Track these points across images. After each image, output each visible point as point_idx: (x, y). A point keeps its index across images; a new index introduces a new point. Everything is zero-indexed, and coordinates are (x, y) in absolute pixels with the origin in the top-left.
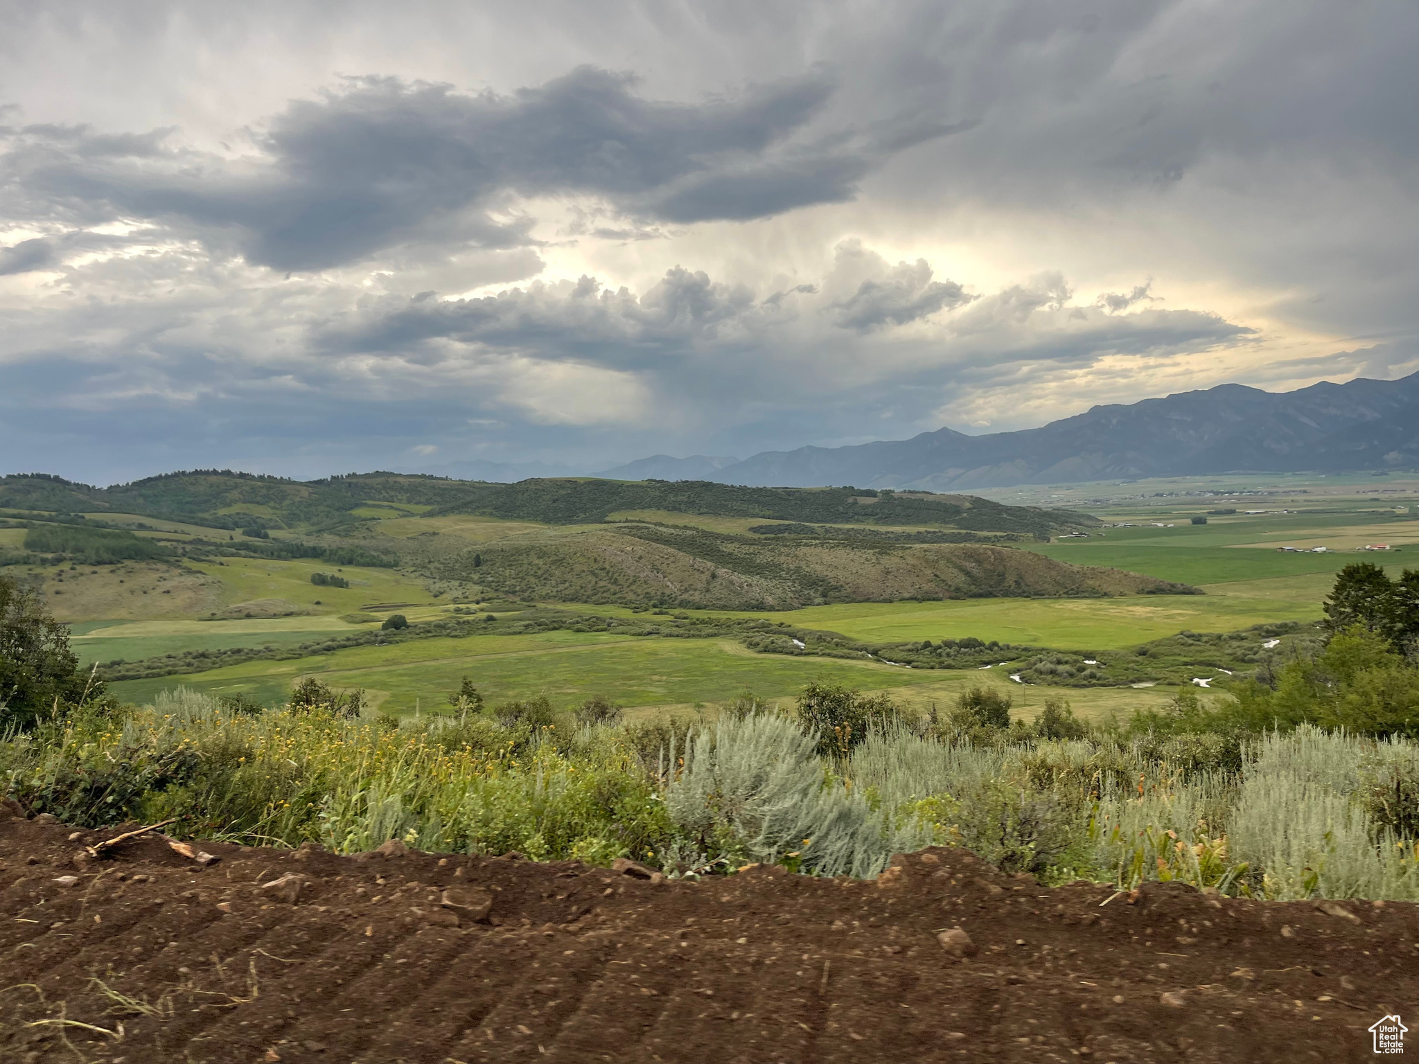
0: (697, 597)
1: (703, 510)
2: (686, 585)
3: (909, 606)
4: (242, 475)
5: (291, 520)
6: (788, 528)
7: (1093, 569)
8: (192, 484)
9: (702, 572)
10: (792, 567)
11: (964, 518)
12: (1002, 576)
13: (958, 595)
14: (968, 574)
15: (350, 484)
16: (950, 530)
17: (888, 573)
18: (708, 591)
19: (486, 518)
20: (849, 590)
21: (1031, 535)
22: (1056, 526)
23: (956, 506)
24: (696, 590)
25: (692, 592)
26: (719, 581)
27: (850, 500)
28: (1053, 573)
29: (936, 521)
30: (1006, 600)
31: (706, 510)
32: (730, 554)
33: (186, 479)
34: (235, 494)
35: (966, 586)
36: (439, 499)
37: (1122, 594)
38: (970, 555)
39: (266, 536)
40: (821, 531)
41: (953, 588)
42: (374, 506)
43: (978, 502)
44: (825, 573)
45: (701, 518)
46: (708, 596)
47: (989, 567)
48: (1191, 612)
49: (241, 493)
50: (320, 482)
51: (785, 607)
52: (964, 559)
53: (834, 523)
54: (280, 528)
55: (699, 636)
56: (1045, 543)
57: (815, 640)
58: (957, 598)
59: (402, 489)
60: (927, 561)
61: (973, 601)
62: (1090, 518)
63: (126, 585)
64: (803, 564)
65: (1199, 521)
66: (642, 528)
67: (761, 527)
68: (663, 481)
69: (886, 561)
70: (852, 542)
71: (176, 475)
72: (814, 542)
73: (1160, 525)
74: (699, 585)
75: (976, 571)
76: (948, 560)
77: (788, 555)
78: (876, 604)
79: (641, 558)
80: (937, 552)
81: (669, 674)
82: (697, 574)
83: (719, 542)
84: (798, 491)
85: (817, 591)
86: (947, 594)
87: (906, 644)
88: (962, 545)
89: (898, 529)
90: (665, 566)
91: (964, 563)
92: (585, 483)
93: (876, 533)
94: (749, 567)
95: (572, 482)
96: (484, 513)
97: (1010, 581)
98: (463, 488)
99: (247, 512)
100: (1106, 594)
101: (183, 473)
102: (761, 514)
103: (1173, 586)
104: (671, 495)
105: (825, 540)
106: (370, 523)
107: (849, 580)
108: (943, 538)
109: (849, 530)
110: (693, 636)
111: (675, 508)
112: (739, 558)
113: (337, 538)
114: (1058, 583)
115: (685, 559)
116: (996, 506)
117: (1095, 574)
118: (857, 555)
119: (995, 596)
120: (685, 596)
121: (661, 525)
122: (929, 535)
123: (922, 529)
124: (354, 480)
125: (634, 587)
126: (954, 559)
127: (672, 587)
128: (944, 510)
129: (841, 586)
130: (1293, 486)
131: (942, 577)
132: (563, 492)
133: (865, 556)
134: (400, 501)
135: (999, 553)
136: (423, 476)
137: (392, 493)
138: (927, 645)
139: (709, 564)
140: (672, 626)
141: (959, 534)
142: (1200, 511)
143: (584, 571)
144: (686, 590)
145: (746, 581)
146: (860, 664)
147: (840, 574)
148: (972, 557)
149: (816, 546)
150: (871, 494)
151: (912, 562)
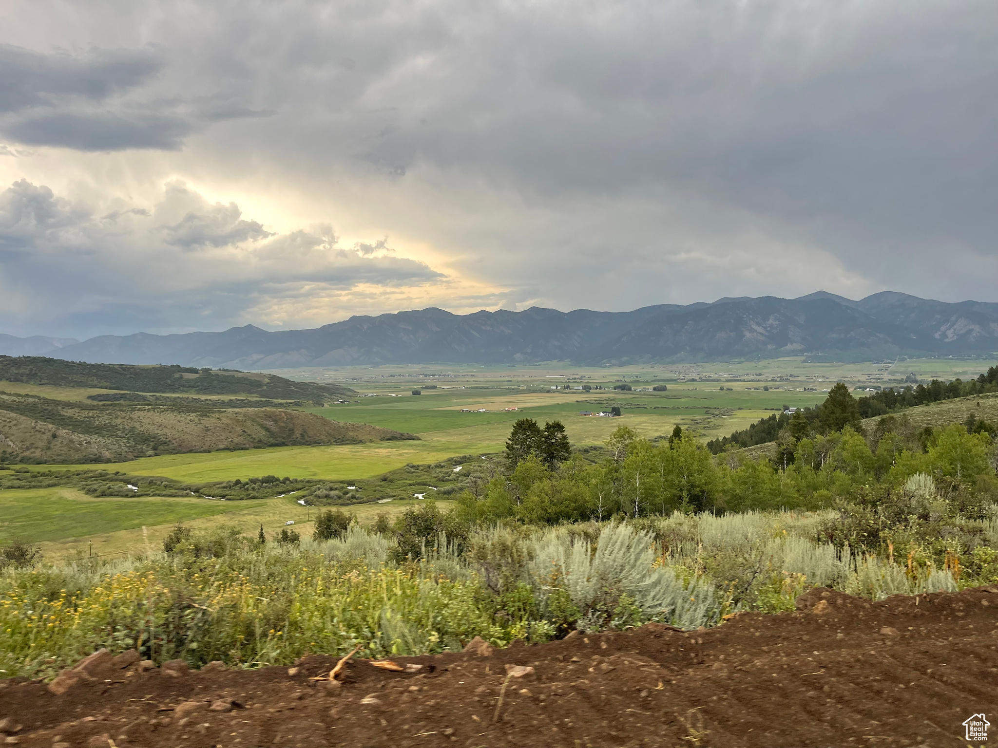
0: (38, 454)
1: (43, 381)
2: (27, 444)
3: (223, 454)
6: (123, 396)
7: (353, 425)
9: (44, 433)
10: (127, 427)
11: (264, 390)
12: (292, 431)
13: (260, 445)
14: (267, 429)
16: (253, 398)
17: (208, 430)
18: (49, 448)
20: (176, 444)
21: (311, 402)
22: (328, 396)
23: (259, 381)
24: (37, 448)
25: (33, 450)
26: (60, 440)
27: (177, 375)
28: (327, 428)
29: (244, 391)
30: (294, 447)
31: (47, 381)
32: (71, 418)
35: (266, 439)
37: (371, 441)
38: (268, 416)
40: (151, 399)
41: (256, 441)
43: (274, 378)
44: (156, 432)
45: (42, 388)
46: (49, 453)
47: (283, 425)
48: (413, 451)
51: (120, 458)
52: (265, 420)
53: (163, 392)
55: (40, 487)
56: (321, 408)
57: (147, 484)
58: (259, 447)
60: (237, 421)
61: (271, 449)
62: (350, 390)
64: (137, 425)
65: (416, 393)
67: (99, 395)
69: (206, 422)
70: (179, 407)
72: (147, 407)
73: (393, 395)
74: (40, 444)
75: (273, 428)
76: (254, 420)
77: (124, 418)
78: (197, 454)
80: (245, 414)
81: (11, 521)
82: (38, 435)
83: (60, 408)
84: (133, 367)
85: (148, 445)
86: (252, 445)
87: (222, 483)
88: (264, 409)
89: (214, 397)
90: (7, 428)
91: (265, 422)
93: (198, 400)
94: (88, 428)
97: (297, 434)
100: (361, 441)
102: (100, 385)
103: (402, 435)
104: (12, 368)
105: (155, 405)
107: (176, 436)
108: (248, 404)
109: (175, 398)
110: (34, 487)
111: (17, 379)
112: (79, 421)
114: (330, 435)
115: (27, 422)
116: (287, 381)
117: (354, 428)
118: (182, 417)
119: (287, 445)
120: (27, 453)
122: (238, 402)
123: (233, 398)
126: (258, 419)
127: (13, 446)
128: (249, 384)
129: (170, 441)
130: (468, 372)
131: (249, 432)
133: (189, 418)
135: (290, 414)
138: (238, 482)
139: (50, 426)
140: (13, 479)
141: (261, 401)
142: (416, 387)
144: (28, 449)
145: (85, 440)
146: (185, 500)
147: (169, 432)
148: (270, 417)
149: (149, 410)
150: (193, 371)
151: (226, 422)
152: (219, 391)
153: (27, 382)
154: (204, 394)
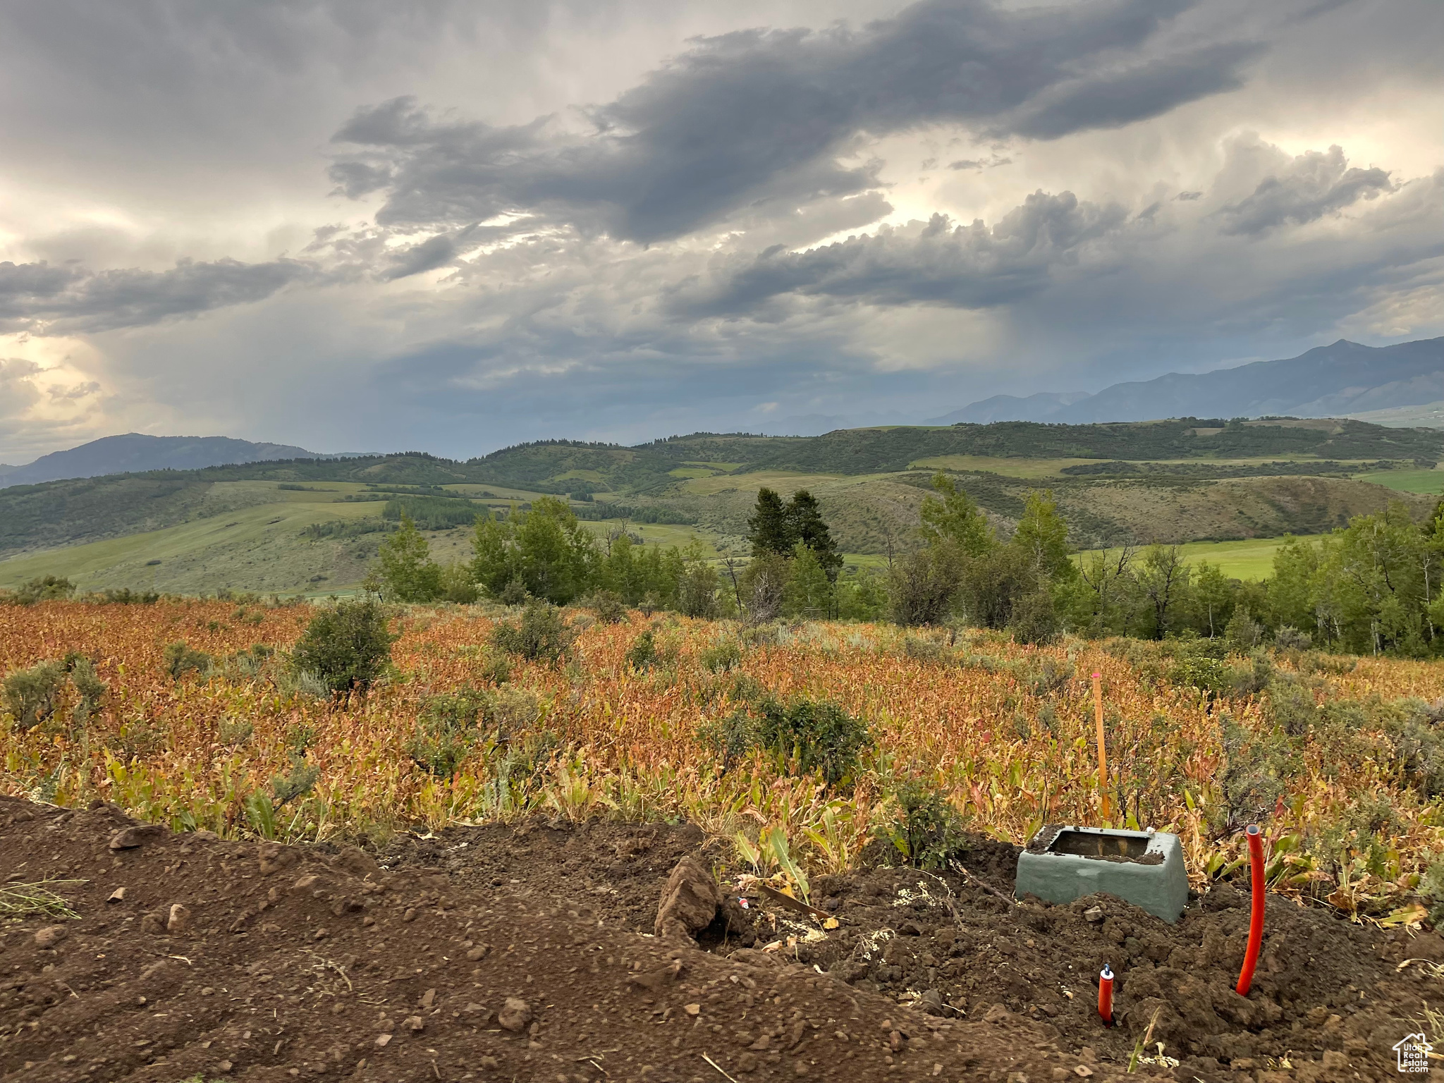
3: (1199, 546)
4: (576, 444)
5: (616, 484)
6: (1105, 467)
8: (534, 454)
10: (1077, 509)
11: (1327, 445)
12: (1323, 510)
13: (1264, 532)
14: (1280, 509)
15: (671, 447)
16: (1305, 459)
17: (1184, 512)
19: (789, 473)
20: (1136, 532)
21: (1412, 461)
23: (1321, 432)
27: (1188, 433)
31: (1014, 453)
32: (1013, 498)
33: (529, 449)
34: (569, 462)
35: (1277, 523)
36: (751, 456)
38: (1283, 488)
39: (591, 499)
41: (1259, 526)
42: (690, 466)
44: (1112, 515)
45: (1001, 462)
47: (1307, 501)
49: (574, 460)
50: (644, 447)
52: (1279, 494)
53: (1167, 458)
54: (605, 491)
56: (1428, 470)
58: (1264, 537)
59: (718, 449)
60: (1233, 497)
63: (457, 547)
64: (1090, 507)
66: (924, 476)
67: (1075, 468)
68: (973, 424)
69: (1185, 499)
70: (1153, 480)
71: (521, 446)
72: (1108, 481)
75: (1291, 507)
76: (1259, 495)
77: (1075, 497)
79: (912, 506)
80: (1247, 485)
83: (1003, 486)
84: (1126, 426)
86: (1252, 533)
88: (1276, 477)
89: (1240, 462)
91: (1277, 497)
92: (889, 432)
93: (1211, 468)
95: (875, 432)
96: (787, 468)
97: (1333, 515)
98: (775, 443)
99: (579, 477)
101: (528, 444)
102: (1077, 453)
104: (977, 439)
105: (1120, 478)
106: (679, 484)
107: (1137, 521)
109: (1177, 466)
111: (982, 452)
113: (649, 499)
118: (1152, 494)
119: (1312, 533)
121: (950, 471)
123: (1269, 461)
124: (675, 443)
125: (903, 536)
126: (1266, 493)
128: (1306, 437)
129: (1128, 528)
131: (1249, 514)
132: (866, 442)
133: (1160, 494)
134: (716, 460)
135: (1322, 483)
136: (739, 435)
137: (709, 453)
143: (856, 522)
147: (1129, 515)
148: (1287, 489)
149: (1109, 485)
150: (1213, 424)
151: (1215, 499)
152: (1251, 452)
153: (993, 455)
154: (1228, 457)
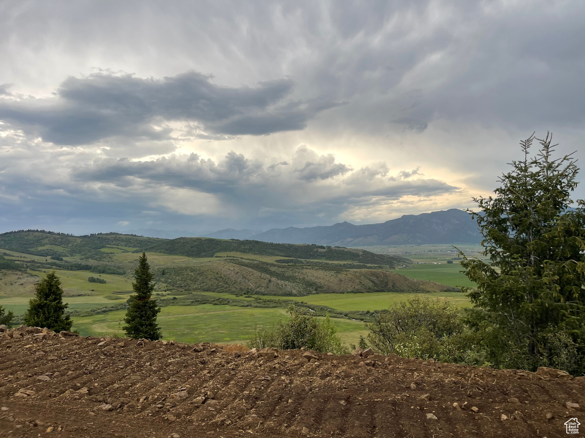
0: (263, 290)
1: (256, 253)
2: (258, 285)
3: (352, 295)
4: (50, 232)
5: (72, 253)
6: (293, 261)
7: (422, 281)
8: (26, 236)
9: (265, 279)
10: (301, 278)
11: (360, 258)
12: (387, 283)
13: (370, 291)
14: (373, 282)
15: (99, 238)
16: (356, 263)
17: (341, 281)
18: (268, 287)
19: (162, 254)
20: (326, 288)
21: (388, 266)
22: (396, 263)
23: (357, 254)
24: (262, 287)
25: (260, 288)
26: (272, 283)
28: (407, 282)
29: (350, 259)
30: (389, 293)
31: (257, 253)
32: (274, 272)
33: (23, 233)
34: (46, 241)
35: (373, 287)
36: (139, 245)
37: (435, 292)
38: (373, 274)
39: (62, 260)
40: (305, 262)
41: (368, 288)
42: (110, 247)
43: (364, 252)
44: (315, 281)
45: (255, 256)
46: (268, 290)
47: (382, 279)
48: (464, 300)
49: (49, 240)
50: (85, 236)
51: (301, 295)
54: (67, 256)
55: (269, 307)
56: (394, 270)
57: (320, 310)
58: (370, 292)
59: (122, 240)
60: (356, 276)
61: (376, 294)
62: (407, 259)
63: (3, 281)
64: (306, 276)
65: (450, 262)
66: (236, 260)
67: (281, 260)
68: (237, 240)
69: (340, 276)
70: (326, 268)
71: (19, 231)
72: (309, 267)
73: (435, 263)
74: (264, 285)
75: (376, 281)
76: (365, 276)
77: (299, 273)
78: (338, 294)
79: (237, 273)
80: (360, 273)
81: (263, 324)
82: (263, 280)
83: (269, 267)
84: (294, 245)
85: (313, 288)
86: (366, 290)
87: (358, 312)
88: (370, 270)
89: (336, 262)
90: (248, 276)
91: (371, 278)
92: (205, 240)
93: (327, 264)
94: (282, 277)
95: (199, 240)
96: (161, 251)
97: (390, 285)
98: (150, 241)
99: (52, 249)
100: (428, 292)
101: (23, 231)
102: (280, 255)
103: (453, 288)
105: (314, 266)
106: (110, 255)
107: (326, 284)
109: (316, 262)
110: (267, 307)
111: (244, 251)
112: (278, 273)
113: (96, 261)
114: (409, 287)
115: (257, 273)
116: (372, 254)
117: (423, 283)
118: (327, 273)
119: (385, 292)
120: (258, 289)
121: (243, 258)
122: (349, 265)
123: (345, 263)
124: (101, 236)
125: (234, 285)
126: (367, 276)
127: (252, 286)
128: (352, 255)
129: (323, 286)
130: (480, 249)
131: (363, 283)
132: (195, 243)
133: (331, 274)
134: (122, 245)
135: (385, 273)
136: (132, 235)
137: (118, 242)
138: (368, 312)
139: (268, 276)
140: (256, 303)
141: (360, 265)
142: (449, 258)
143: (212, 278)
144: (258, 287)
145: (284, 284)
146: (342, 320)
147: (322, 281)
148: (374, 275)
149: (310, 269)
150: (322, 247)
151: (350, 277)
152: (337, 259)
153: (248, 253)
154: (330, 260)
